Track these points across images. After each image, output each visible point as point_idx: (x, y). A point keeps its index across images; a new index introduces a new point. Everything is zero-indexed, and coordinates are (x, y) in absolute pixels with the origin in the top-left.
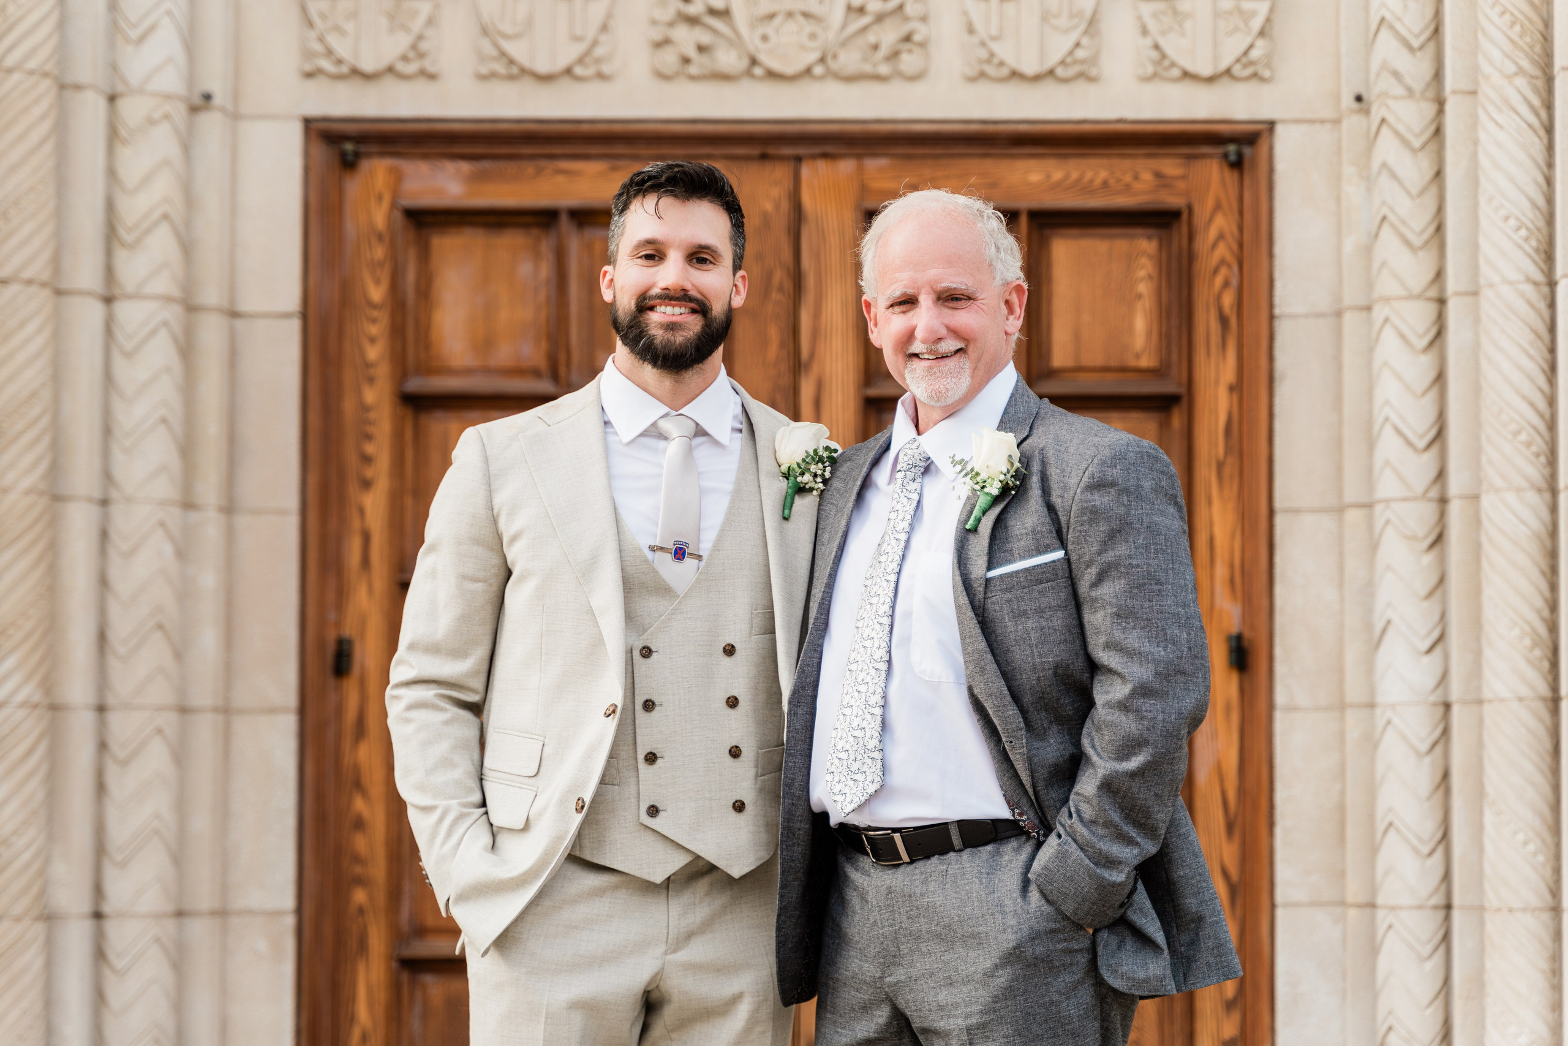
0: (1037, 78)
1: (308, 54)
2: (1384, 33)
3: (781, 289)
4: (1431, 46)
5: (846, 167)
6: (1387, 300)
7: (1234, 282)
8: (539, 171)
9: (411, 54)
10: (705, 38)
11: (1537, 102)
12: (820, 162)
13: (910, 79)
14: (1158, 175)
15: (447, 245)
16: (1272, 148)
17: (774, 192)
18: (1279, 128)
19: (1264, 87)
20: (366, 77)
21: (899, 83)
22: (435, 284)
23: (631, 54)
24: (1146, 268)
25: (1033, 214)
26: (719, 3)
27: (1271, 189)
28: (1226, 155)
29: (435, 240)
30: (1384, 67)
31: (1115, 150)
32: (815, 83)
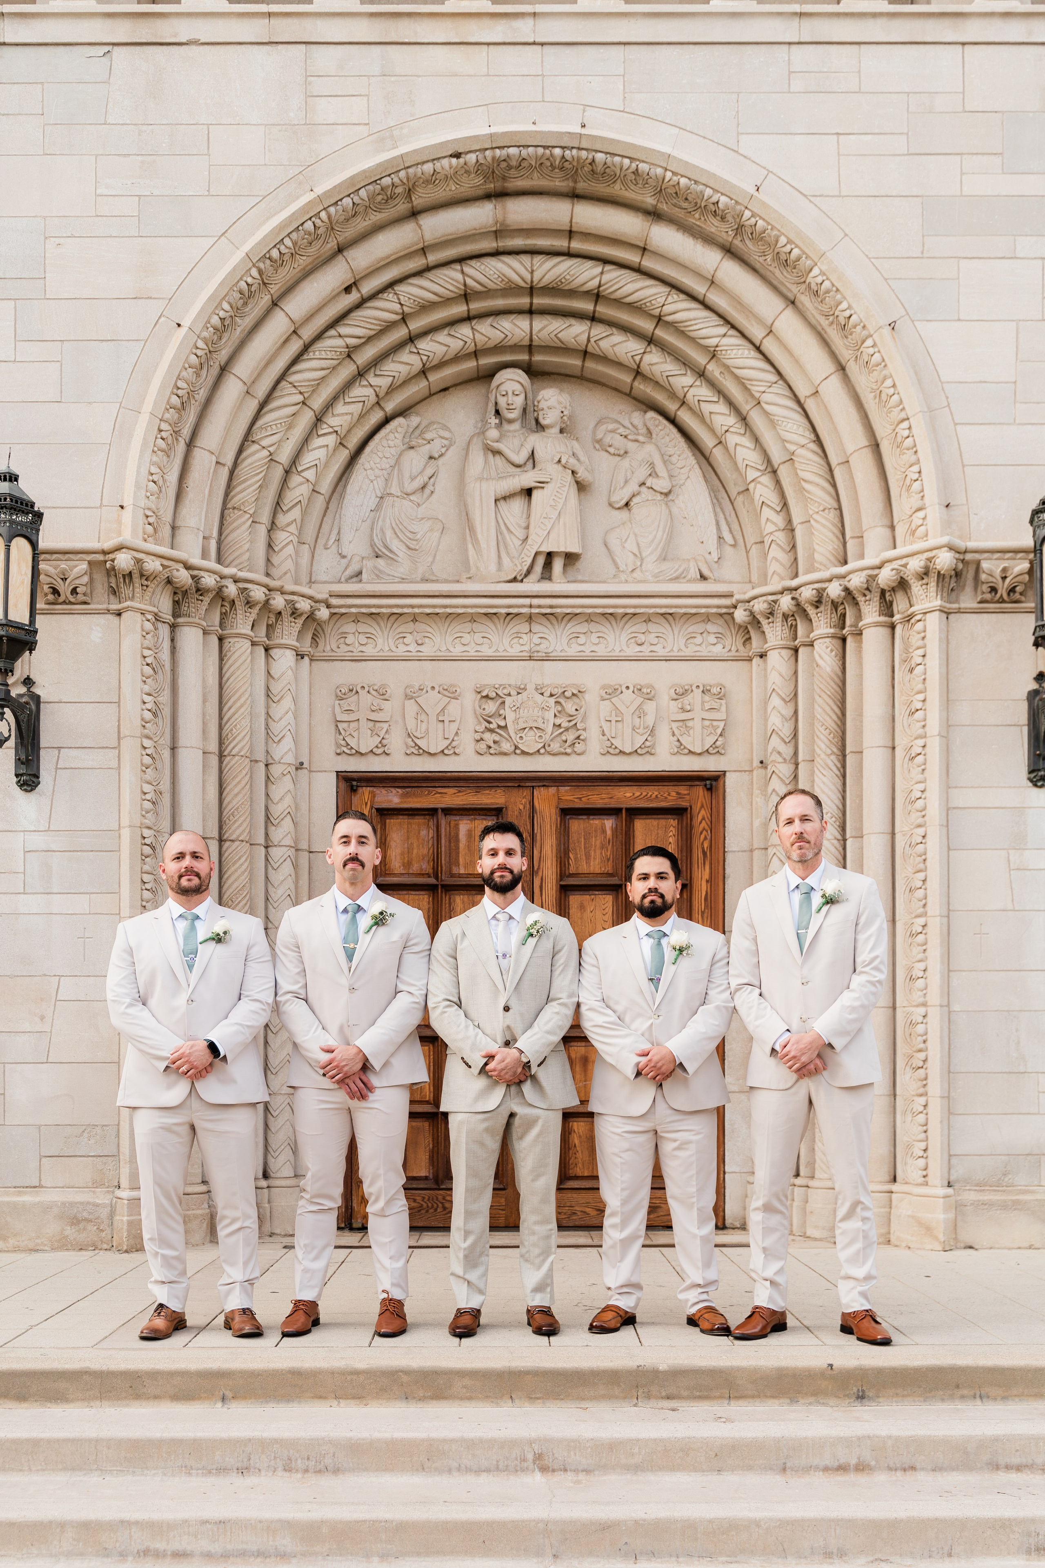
0: (630, 754)
1: (338, 746)
2: (774, 735)
4: (793, 742)
5: (552, 790)
6: (775, 846)
7: (709, 837)
8: (429, 794)
9: (380, 745)
10: (497, 738)
11: (839, 765)
12: (542, 789)
13: (579, 754)
14: (678, 793)
15: (392, 823)
16: (724, 782)
17: (524, 801)
18: (727, 774)
19: (722, 757)
20: (362, 754)
21: (574, 756)
22: (388, 839)
23: (467, 743)
24: (672, 831)
25: (628, 810)
26: (502, 724)
27: (724, 799)
28: (706, 785)
29: (388, 821)
30: (774, 749)
31: (661, 783)
32: (540, 757)
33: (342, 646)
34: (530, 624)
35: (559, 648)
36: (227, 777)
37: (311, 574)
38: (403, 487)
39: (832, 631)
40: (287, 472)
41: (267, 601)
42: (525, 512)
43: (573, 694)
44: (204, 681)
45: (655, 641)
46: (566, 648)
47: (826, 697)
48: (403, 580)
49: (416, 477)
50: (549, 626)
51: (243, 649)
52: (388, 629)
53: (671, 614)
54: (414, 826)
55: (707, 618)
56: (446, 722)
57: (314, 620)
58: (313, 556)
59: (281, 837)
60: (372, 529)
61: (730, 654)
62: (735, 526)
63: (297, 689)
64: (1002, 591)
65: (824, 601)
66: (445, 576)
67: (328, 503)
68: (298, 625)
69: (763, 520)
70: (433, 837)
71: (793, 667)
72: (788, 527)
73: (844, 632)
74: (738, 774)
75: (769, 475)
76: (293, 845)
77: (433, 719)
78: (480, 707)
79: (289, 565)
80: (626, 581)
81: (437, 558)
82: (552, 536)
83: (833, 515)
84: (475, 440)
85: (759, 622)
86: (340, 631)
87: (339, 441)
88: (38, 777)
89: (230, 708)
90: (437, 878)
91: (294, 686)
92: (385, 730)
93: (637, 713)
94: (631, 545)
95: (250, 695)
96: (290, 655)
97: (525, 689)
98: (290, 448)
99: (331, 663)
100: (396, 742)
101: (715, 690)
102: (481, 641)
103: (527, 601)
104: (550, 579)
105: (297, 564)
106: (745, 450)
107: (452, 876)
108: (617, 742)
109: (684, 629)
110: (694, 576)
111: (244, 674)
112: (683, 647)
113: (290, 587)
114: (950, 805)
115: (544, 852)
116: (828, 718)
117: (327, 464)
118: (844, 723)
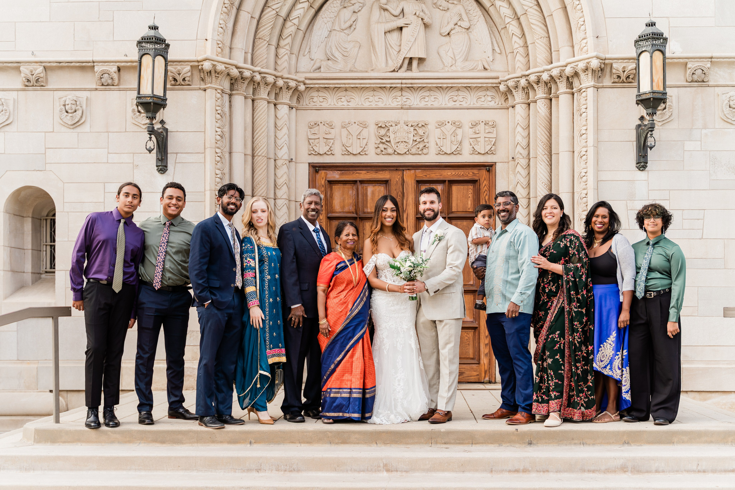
0: (450, 154)
1: (310, 150)
2: (519, 145)
3: (400, 196)
4: (528, 148)
5: (413, 172)
7: (488, 194)
8: (353, 173)
9: (329, 150)
10: (386, 147)
11: (549, 160)
12: (407, 171)
13: (425, 154)
14: (473, 173)
15: (335, 187)
16: (495, 168)
17: (399, 177)
18: (497, 163)
19: (494, 156)
20: (321, 155)
21: (423, 155)
22: (333, 195)
23: (371, 150)
24: (471, 191)
25: (449, 181)
26: (388, 140)
27: (495, 176)
28: (486, 169)
29: (333, 186)
30: (518, 152)
31: (465, 168)
32: (407, 155)
33: (312, 103)
34: (402, 92)
35: (415, 103)
36: (256, 166)
37: (297, 68)
38: (341, 26)
39: (545, 95)
40: (285, 20)
41: (275, 82)
42: (399, 38)
43: (422, 126)
44: (245, 120)
45: (462, 100)
46: (419, 103)
47: (542, 127)
48: (341, 71)
49: (347, 21)
50: (411, 93)
51: (264, 105)
52: (333, 95)
53: (469, 87)
54: (346, 189)
55: (487, 89)
56: (361, 139)
57: (298, 91)
58: (298, 60)
59: (282, 194)
60: (326, 46)
61: (498, 106)
62: (501, 44)
63: (289, 124)
64: (623, 77)
65: (541, 81)
66: (361, 69)
67: (305, 34)
68: (290, 93)
69: (513, 42)
70: (355, 194)
71: (528, 112)
72: (525, 45)
73: (551, 96)
74: (502, 163)
75: (516, 20)
76: (288, 198)
77: (355, 137)
78: (377, 132)
79: (286, 64)
80: (448, 71)
81: (357, 60)
82: (412, 50)
83: (545, 40)
84: (375, 3)
85: (511, 91)
86: (311, 95)
87: (310, 5)
88: (167, 167)
89: (257, 133)
90: (357, 214)
91: (288, 122)
92: (332, 143)
93: (453, 134)
94: (450, 54)
95: (267, 127)
96: (286, 108)
97: (399, 123)
98: (286, 9)
99: (306, 111)
100: (338, 149)
101: (490, 123)
102: (378, 100)
103: (400, 81)
104: (411, 70)
105: (290, 64)
106: (504, 9)
107: (364, 213)
108: (443, 149)
109: (476, 94)
110: (481, 69)
111: (264, 117)
112: (476, 103)
113: (286, 75)
114: (599, 179)
115: (408, 202)
116: (543, 138)
117: (304, 16)
118: (551, 139)
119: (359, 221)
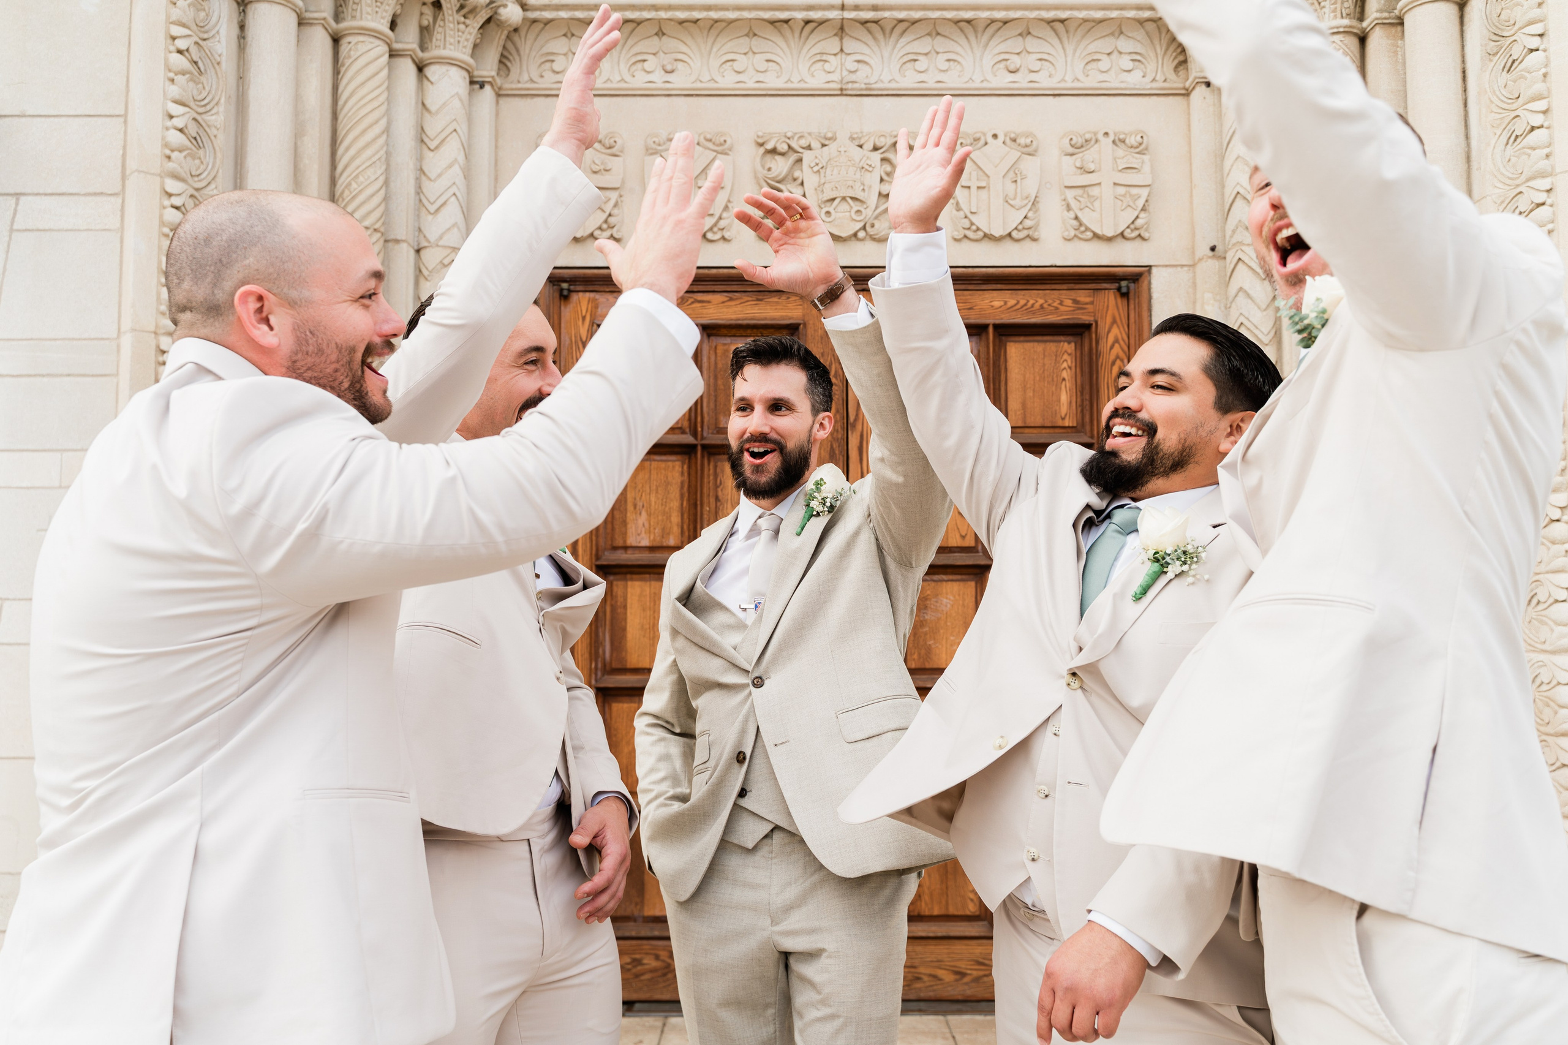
0: (1000, 238)
9: (605, 226)
14: (1075, 301)
16: (1150, 283)
18: (1154, 270)
19: (1145, 244)
24: (1067, 362)
25: (997, 327)
26: (799, 192)
27: (1150, 310)
28: (1119, 289)
30: (1239, 225)
31: (1048, 287)
32: (859, 244)
33: (547, 74)
34: (841, 39)
35: (886, 77)
45: (1037, 66)
46: (899, 77)
50: (871, 42)
51: (374, 56)
53: (1063, 21)
55: (1120, 28)
61: (1154, 85)
68: (472, 29)
74: (1170, 270)
78: (763, 166)
86: (545, 50)
90: (695, 434)
92: (612, 203)
93: (1011, 175)
97: (833, 139)
99: (529, 100)
101: (1132, 140)
102: (763, 66)
103: (837, 0)
108: (980, 221)
109: (1082, 46)
119: (703, 457)
